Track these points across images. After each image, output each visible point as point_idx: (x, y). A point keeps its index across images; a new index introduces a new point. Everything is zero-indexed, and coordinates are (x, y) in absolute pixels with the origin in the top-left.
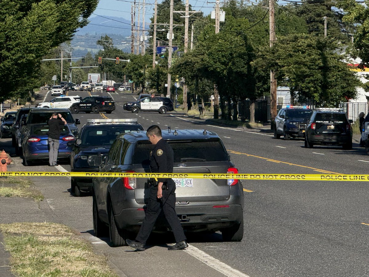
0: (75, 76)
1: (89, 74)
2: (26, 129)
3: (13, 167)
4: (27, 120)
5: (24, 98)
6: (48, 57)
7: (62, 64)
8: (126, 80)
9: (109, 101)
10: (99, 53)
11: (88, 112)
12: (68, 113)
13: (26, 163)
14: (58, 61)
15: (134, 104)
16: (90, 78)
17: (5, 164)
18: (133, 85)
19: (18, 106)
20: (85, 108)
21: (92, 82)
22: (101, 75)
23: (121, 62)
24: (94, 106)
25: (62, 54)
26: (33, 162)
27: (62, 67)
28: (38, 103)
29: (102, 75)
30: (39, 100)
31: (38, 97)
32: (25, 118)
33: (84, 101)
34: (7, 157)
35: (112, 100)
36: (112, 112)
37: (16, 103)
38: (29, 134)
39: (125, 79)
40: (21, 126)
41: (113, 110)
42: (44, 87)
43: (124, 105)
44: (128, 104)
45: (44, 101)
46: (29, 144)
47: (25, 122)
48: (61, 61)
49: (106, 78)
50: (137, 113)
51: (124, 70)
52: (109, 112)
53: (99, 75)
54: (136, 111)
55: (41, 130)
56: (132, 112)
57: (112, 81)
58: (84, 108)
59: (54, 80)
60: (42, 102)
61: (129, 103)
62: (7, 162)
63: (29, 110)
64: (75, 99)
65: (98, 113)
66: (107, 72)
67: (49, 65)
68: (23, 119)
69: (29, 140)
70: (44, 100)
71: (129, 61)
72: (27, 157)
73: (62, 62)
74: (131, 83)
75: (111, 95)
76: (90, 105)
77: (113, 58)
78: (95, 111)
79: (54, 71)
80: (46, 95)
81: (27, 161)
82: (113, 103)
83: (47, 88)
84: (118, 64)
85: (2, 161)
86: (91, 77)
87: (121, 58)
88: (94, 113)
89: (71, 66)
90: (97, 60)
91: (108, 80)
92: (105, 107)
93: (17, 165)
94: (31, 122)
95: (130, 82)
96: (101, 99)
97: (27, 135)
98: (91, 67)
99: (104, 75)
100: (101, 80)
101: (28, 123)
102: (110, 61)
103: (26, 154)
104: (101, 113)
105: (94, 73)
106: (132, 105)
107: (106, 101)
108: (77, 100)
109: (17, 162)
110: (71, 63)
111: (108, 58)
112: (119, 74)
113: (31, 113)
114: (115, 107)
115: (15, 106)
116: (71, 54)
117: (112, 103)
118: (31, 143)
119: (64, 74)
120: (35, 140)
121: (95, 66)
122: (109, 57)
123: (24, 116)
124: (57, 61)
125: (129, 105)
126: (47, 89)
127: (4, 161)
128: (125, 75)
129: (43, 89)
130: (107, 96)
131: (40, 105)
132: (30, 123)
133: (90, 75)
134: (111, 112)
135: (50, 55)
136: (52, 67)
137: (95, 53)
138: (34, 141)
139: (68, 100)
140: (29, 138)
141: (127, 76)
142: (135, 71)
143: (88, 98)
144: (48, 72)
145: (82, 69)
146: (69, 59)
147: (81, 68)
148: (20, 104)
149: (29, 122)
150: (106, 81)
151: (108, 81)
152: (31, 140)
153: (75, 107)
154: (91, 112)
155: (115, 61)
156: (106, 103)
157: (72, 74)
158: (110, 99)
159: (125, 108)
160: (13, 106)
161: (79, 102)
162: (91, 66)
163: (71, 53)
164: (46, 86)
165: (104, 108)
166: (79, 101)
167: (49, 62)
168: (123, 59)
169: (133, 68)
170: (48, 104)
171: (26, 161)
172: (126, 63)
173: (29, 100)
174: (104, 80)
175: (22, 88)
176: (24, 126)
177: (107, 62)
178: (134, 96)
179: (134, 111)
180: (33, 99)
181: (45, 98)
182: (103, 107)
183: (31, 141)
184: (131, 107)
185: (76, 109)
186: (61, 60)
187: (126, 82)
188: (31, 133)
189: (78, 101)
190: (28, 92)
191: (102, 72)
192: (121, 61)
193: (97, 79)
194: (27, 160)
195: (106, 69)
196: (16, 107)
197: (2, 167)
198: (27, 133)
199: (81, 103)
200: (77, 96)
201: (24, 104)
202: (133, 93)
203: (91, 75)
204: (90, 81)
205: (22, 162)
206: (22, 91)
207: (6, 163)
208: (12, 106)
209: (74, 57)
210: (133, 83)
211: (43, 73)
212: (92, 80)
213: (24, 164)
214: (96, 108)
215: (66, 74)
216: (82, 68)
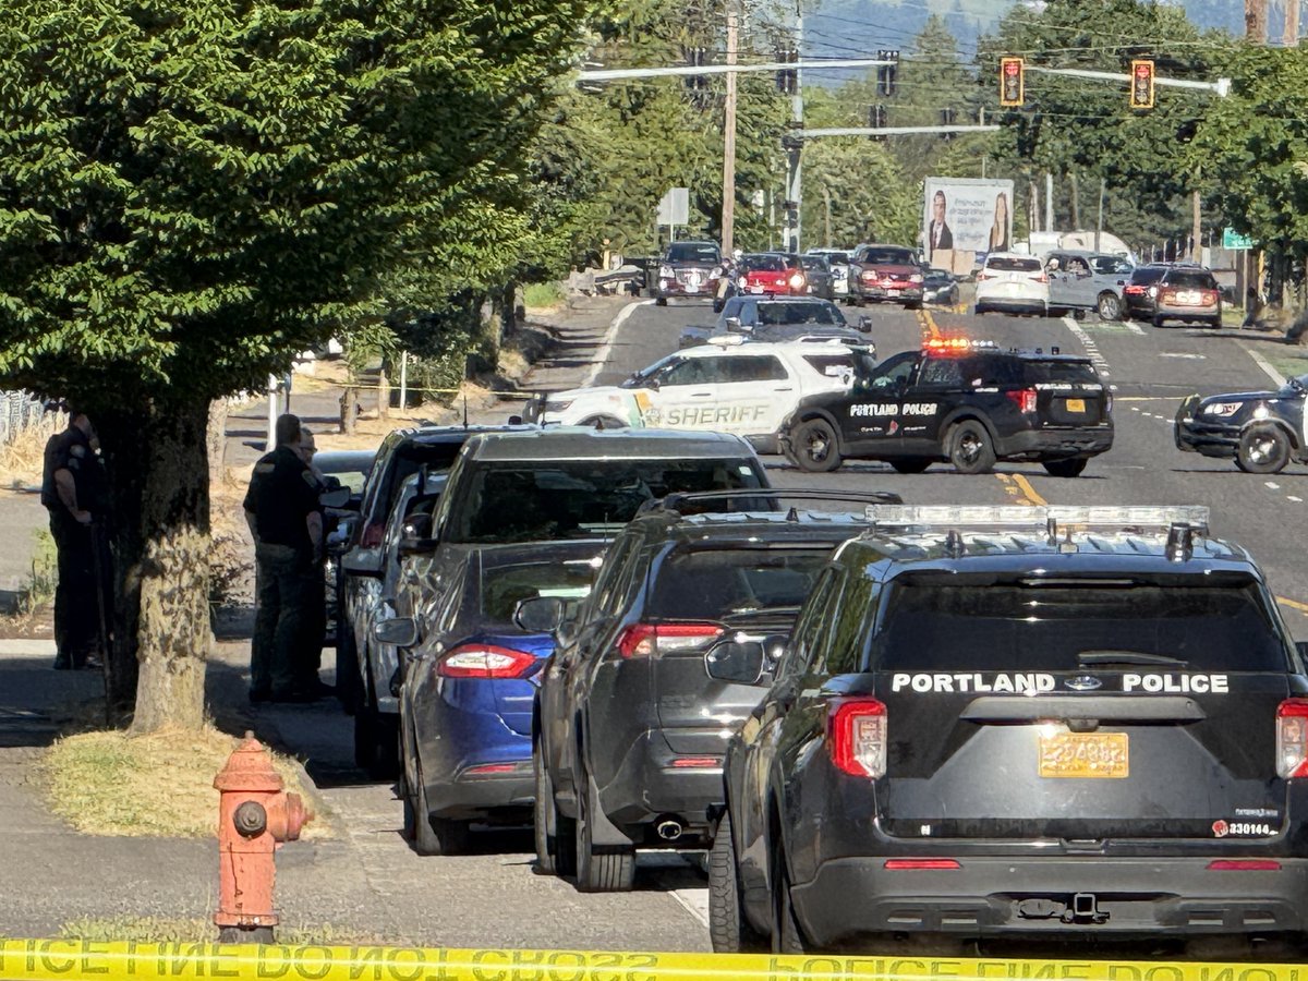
0: (827, 200)
1: (932, 186)
2: (432, 581)
3: (328, 857)
4: (441, 516)
5: (444, 351)
6: (630, 54)
7: (731, 107)
8: (1205, 228)
9: (1068, 387)
10: (1009, 31)
11: (910, 463)
12: (745, 471)
13: (428, 835)
14: (702, 81)
15: (1250, 403)
16: (942, 216)
17: (257, 834)
18: (1253, 267)
19: (394, 413)
20: (892, 431)
21: (956, 244)
22: (1022, 191)
23: (1164, 101)
24: (958, 420)
25: (733, 34)
26: (473, 827)
27: (730, 128)
28: (546, 393)
29: (1028, 192)
30: (558, 365)
31: (549, 348)
32: (425, 501)
33: (882, 382)
34: (274, 787)
35: (1094, 379)
36: (1092, 467)
37: (385, 387)
38: (448, 621)
39: (1198, 221)
40: (399, 559)
41: (1095, 453)
42: (598, 274)
43: (1181, 415)
44: (1209, 410)
45: (592, 378)
46: (448, 697)
47: (424, 528)
48: (724, 85)
49: (1059, 218)
50: (1277, 472)
51: (1191, 159)
52: (1064, 465)
53: (1007, 187)
54: (1263, 462)
55: (543, 593)
56: (1238, 463)
57: (1104, 235)
58: (882, 436)
59: (672, 223)
60: (577, 385)
61: (1215, 401)
62: (272, 822)
63: (458, 446)
64: (820, 363)
65: (988, 471)
66: (1065, 169)
67: (635, 109)
68: (409, 510)
69: (451, 662)
70: (596, 370)
71: (1223, 87)
72: (435, 792)
73: (731, 88)
74: (1240, 254)
75: (1087, 340)
76: (930, 409)
77: (1108, 69)
78: (968, 459)
79: (669, 159)
80: (612, 335)
81: (433, 819)
82: (1098, 402)
83: (622, 284)
84: (1143, 114)
85: (237, 813)
86: (943, 205)
87: (1166, 65)
88: (959, 472)
89: (801, 126)
90: (989, 78)
91: (1071, 229)
92: (1038, 427)
93: (359, 846)
94: (466, 533)
95: (1235, 242)
96: (1009, 372)
97: (434, 624)
98: (948, 129)
99: (1043, 194)
100: (1021, 232)
101: (446, 540)
102: (1083, 91)
103: (427, 767)
104: (1009, 473)
105: (971, 175)
106: (1239, 417)
107: (1047, 387)
108: (830, 370)
109: (359, 823)
110: (797, 103)
111: (1072, 66)
112: (1153, 188)
113: (472, 467)
114: (1111, 426)
115: (374, 413)
116: (799, 36)
117: (1087, 397)
118: (466, 683)
119: (743, 180)
120: (498, 661)
121: (977, 120)
122: (1080, 62)
123: (421, 487)
124: (690, 80)
125: (1213, 417)
126: (621, 289)
127: (249, 814)
128: (1197, 196)
129: (586, 292)
130: (1056, 350)
131: (559, 407)
132: (461, 542)
133: (940, 193)
134: (1081, 464)
135: (644, 37)
136: (655, 126)
137: (985, 25)
138: (490, 671)
139: (764, 368)
140: (452, 649)
141: (1210, 204)
142: (1263, 167)
143: (915, 356)
144: (622, 167)
145: (880, 146)
146: (782, 73)
147: (872, 138)
148: (415, 400)
149: (452, 534)
150: (1058, 234)
151: (1070, 236)
152: (467, 664)
153: (820, 423)
154: (935, 466)
155: (1126, 87)
156: (1044, 399)
157: (804, 181)
158: (1075, 369)
159: (1185, 433)
160: (360, 410)
161: (850, 385)
162: (944, 123)
163: (800, 24)
164: (613, 263)
165: (1032, 438)
166: (846, 379)
167: (639, 87)
168: (1179, 71)
169: (1255, 145)
170: (620, 403)
171: (424, 817)
172: (1206, 103)
173: (482, 369)
174: (1043, 228)
175: (431, 282)
176: (415, 560)
177: (1066, 93)
178: (1260, 350)
179: (1255, 456)
180: (512, 364)
181: (603, 354)
182: (1024, 428)
183: (467, 670)
184: (1229, 433)
185: (822, 436)
186: (721, 79)
187: (1204, 243)
188: (466, 612)
189: (839, 382)
190: (478, 309)
191: (1027, 171)
192: (1168, 88)
193: (991, 224)
194: (435, 807)
195: (1054, 144)
196: (386, 418)
197: (237, 857)
198: (439, 609)
199: (860, 396)
200: (836, 347)
201: (444, 400)
202: (1249, 323)
203: (945, 190)
204: (939, 230)
205: (400, 823)
206: (427, 302)
207: (266, 834)
208: (351, 413)
209: (826, 58)
210: (1254, 253)
211: (589, 167)
212: (954, 229)
213: (411, 834)
214: (970, 436)
215: (763, 184)
216: (883, 137)
